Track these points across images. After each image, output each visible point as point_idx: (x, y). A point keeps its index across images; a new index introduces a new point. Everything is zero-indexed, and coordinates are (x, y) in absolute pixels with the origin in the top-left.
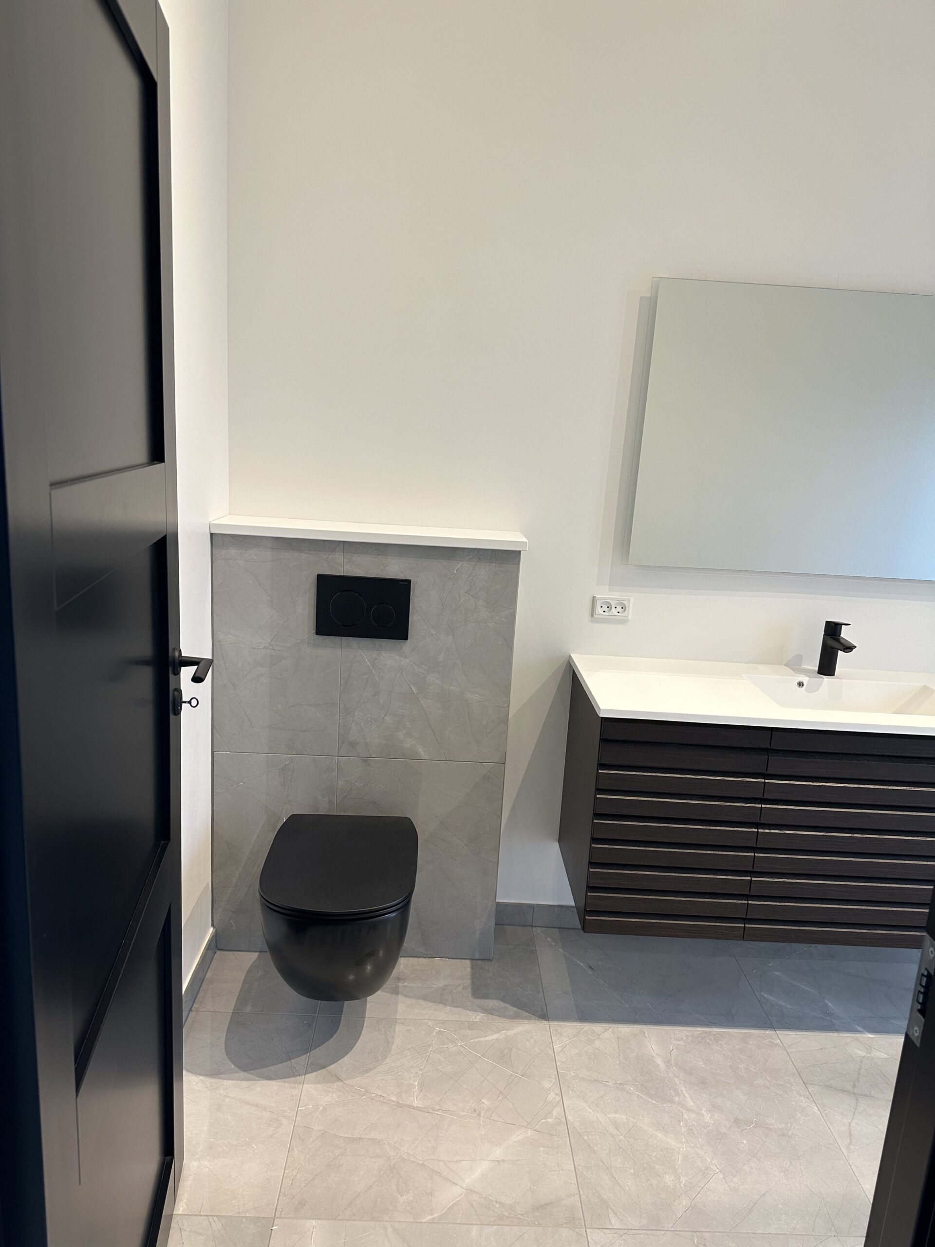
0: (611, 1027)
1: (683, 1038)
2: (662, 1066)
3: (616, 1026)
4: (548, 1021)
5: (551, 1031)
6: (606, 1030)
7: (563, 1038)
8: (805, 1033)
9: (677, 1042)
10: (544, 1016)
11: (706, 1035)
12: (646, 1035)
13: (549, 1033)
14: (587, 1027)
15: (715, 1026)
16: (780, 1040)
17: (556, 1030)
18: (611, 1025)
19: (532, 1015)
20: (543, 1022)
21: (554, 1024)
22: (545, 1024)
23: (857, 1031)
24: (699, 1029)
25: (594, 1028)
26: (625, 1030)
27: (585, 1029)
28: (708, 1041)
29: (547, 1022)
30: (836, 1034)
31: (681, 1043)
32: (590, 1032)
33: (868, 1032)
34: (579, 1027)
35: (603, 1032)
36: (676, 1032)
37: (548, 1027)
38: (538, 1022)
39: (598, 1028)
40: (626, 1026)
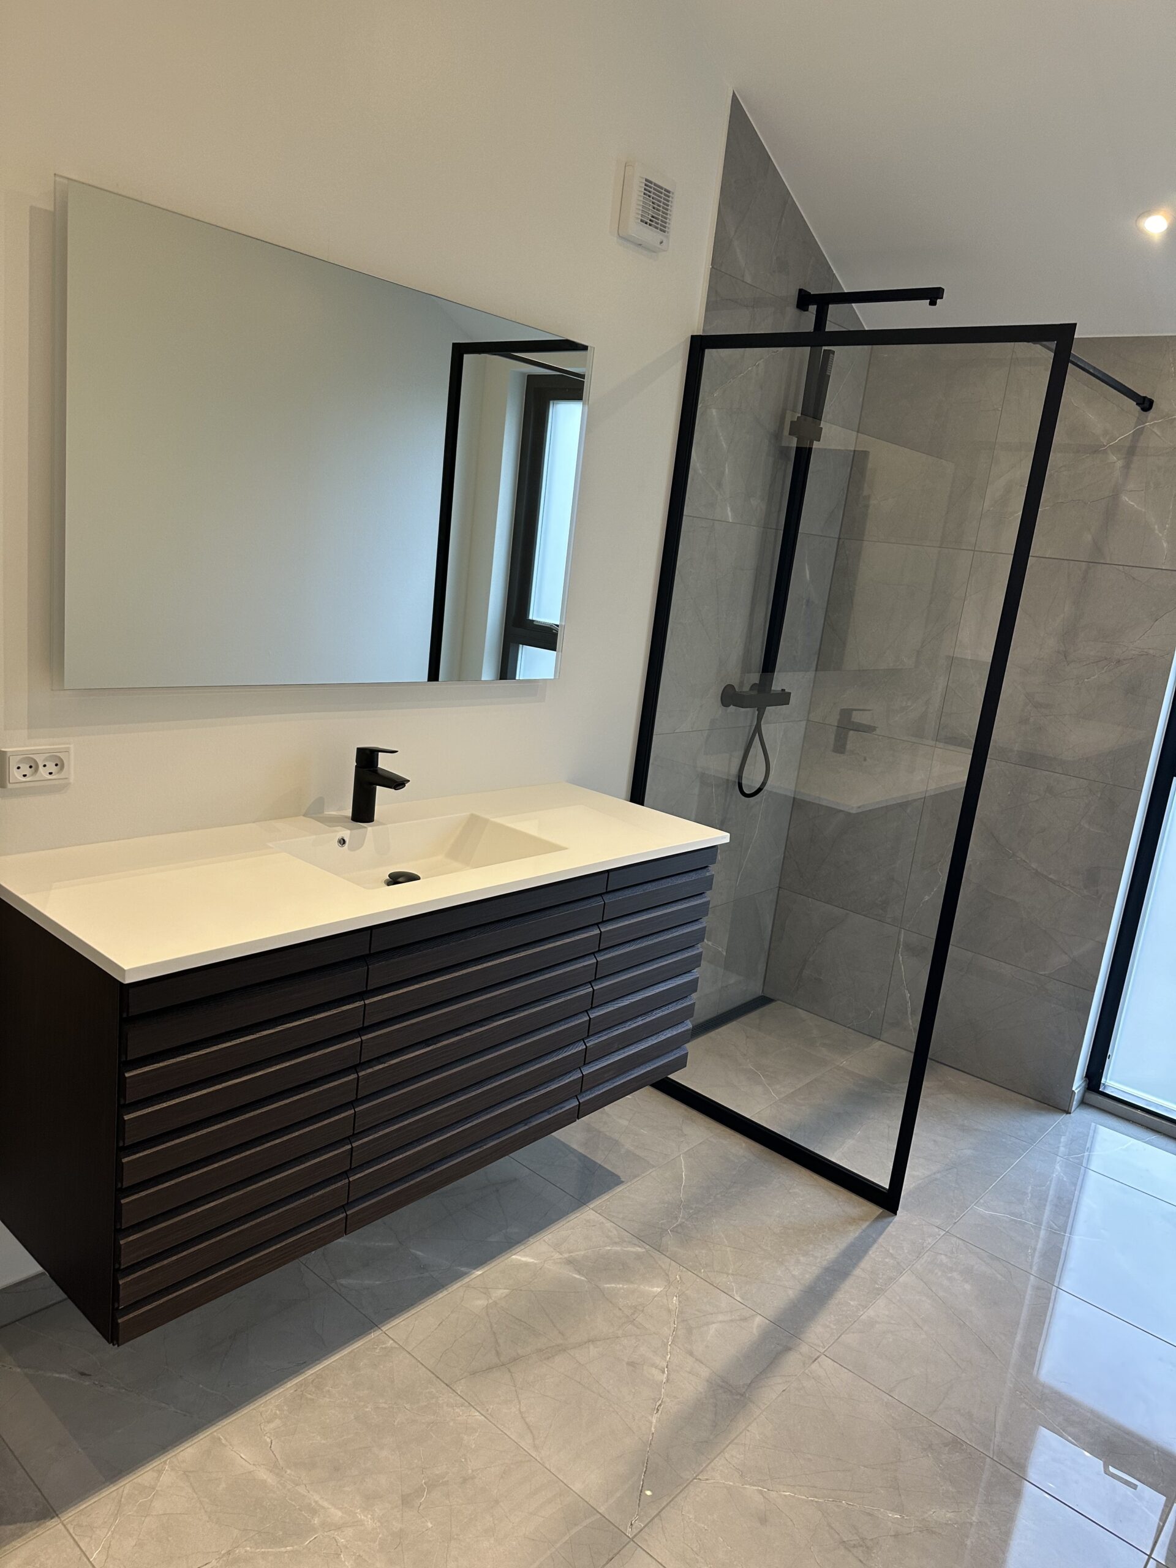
0: (165, 1462)
1: (275, 1414)
2: (269, 1479)
3: (171, 1454)
4: (57, 1515)
5: (71, 1531)
6: (160, 1472)
7: (98, 1532)
8: (413, 1311)
9: (272, 1425)
10: (47, 1511)
11: (302, 1389)
12: (224, 1441)
13: (69, 1537)
14: (127, 1486)
15: (307, 1366)
16: (393, 1340)
17: (80, 1526)
18: (163, 1458)
19: (22, 1524)
20: (48, 1523)
21: (70, 1516)
22: (53, 1527)
23: (463, 1275)
24: (289, 1385)
25: (139, 1480)
26: (188, 1452)
27: (126, 1492)
28: (309, 1396)
29: (56, 1519)
30: (445, 1293)
31: (277, 1422)
32: (136, 1492)
33: (474, 1269)
34: (115, 1494)
35: (158, 1479)
36: (261, 1409)
37: (63, 1528)
38: (39, 1531)
39: (145, 1476)
40: (186, 1445)
